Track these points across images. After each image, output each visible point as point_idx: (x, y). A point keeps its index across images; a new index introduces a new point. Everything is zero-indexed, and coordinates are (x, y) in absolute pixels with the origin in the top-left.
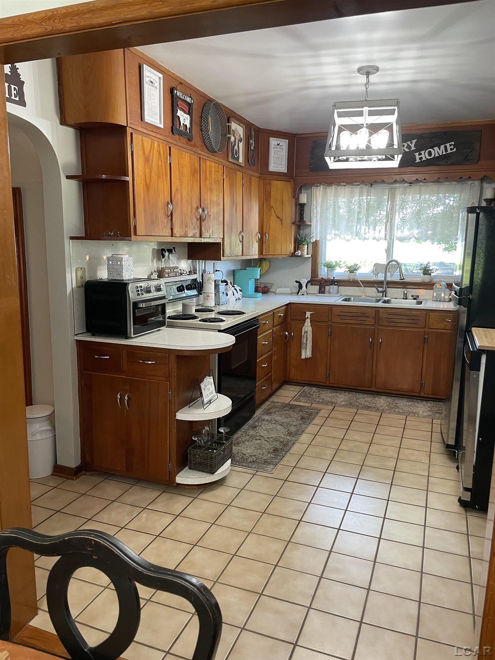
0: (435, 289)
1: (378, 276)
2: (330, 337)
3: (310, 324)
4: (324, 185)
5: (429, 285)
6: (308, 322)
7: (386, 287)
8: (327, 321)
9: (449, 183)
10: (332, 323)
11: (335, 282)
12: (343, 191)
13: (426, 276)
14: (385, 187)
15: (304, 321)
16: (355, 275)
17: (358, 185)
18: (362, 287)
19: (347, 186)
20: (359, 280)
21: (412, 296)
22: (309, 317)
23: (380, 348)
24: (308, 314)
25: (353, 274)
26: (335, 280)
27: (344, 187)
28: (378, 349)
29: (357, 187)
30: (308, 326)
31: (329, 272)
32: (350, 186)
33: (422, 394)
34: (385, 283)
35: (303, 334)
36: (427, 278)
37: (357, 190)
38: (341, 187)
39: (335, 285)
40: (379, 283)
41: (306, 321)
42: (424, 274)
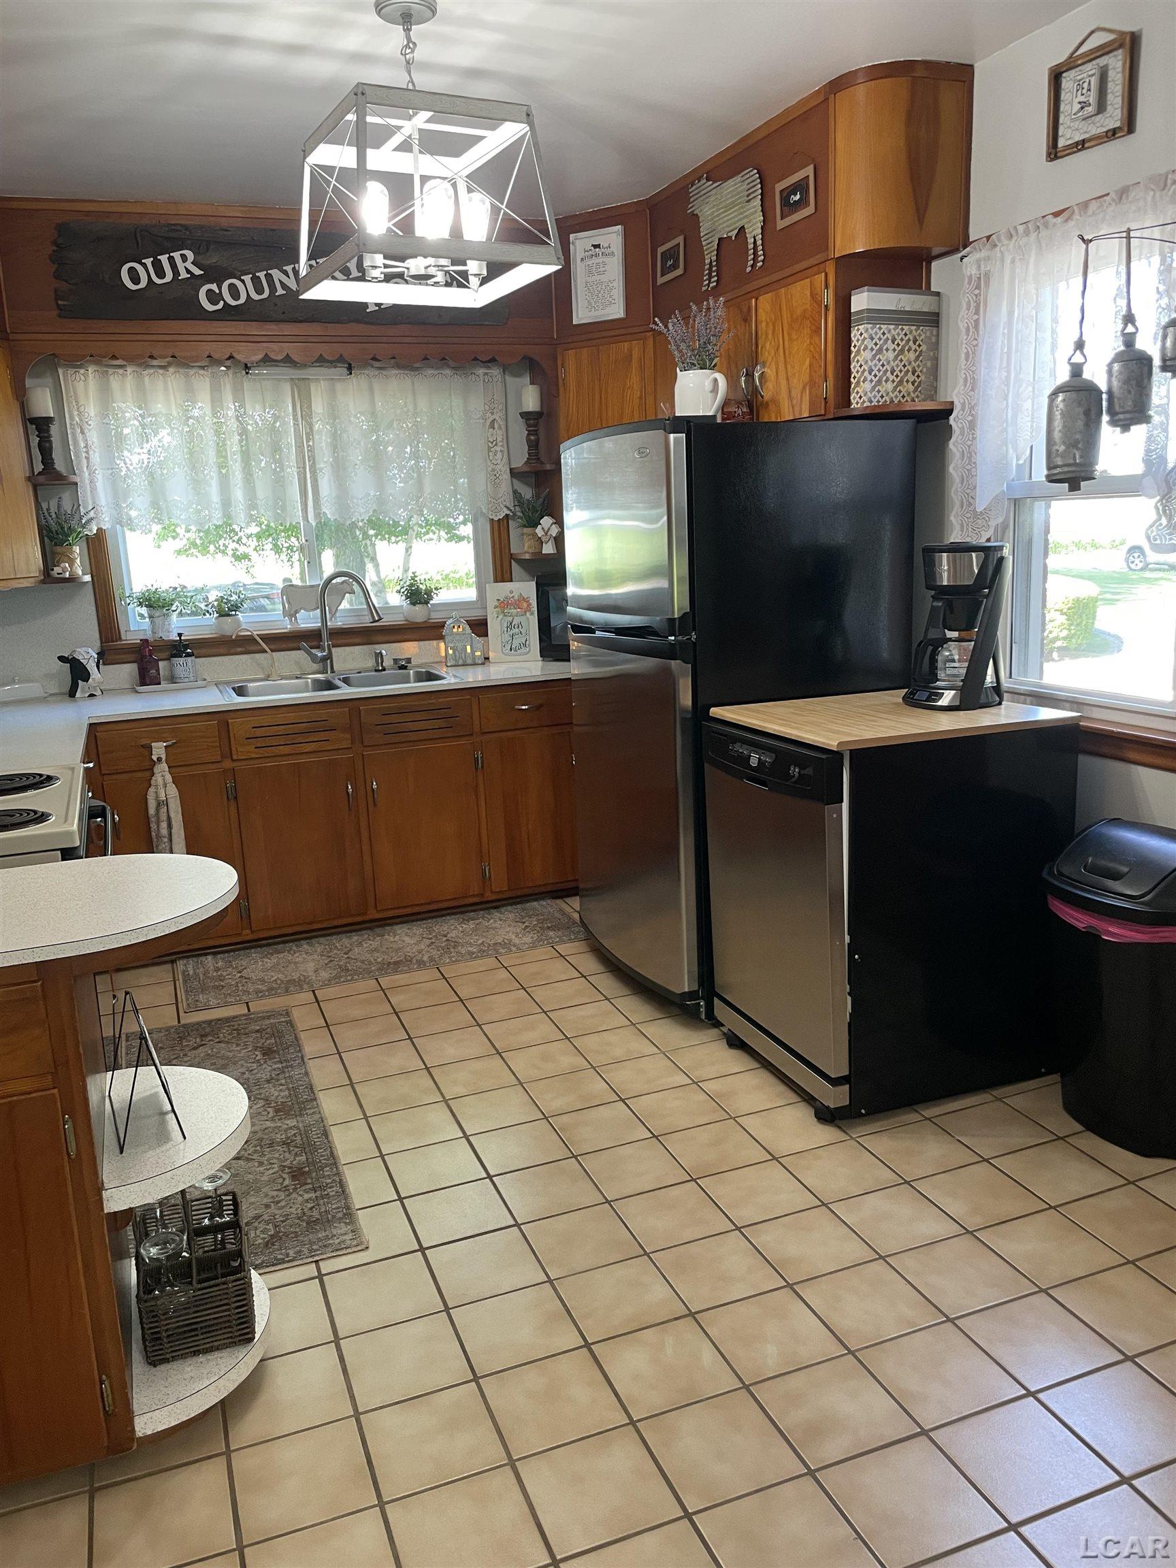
0: (448, 638)
1: (296, 619)
2: (232, 802)
3: (169, 778)
4: (98, 363)
5: (432, 630)
6: (162, 774)
7: (329, 645)
8: (219, 758)
9: (437, 372)
10: (235, 764)
11: (186, 647)
12: (160, 384)
13: (418, 607)
14: (283, 374)
15: (147, 774)
16: (238, 623)
17: (203, 368)
18: (266, 652)
19: (171, 370)
20: (255, 633)
21: (395, 661)
22: (164, 757)
23: (375, 805)
24: (159, 749)
25: (229, 619)
26: (185, 640)
27: (161, 371)
28: (371, 809)
29: (202, 372)
30: (165, 786)
31: (158, 621)
32: (181, 370)
33: (489, 896)
34: (325, 635)
35: (152, 811)
36: (418, 614)
37: (202, 382)
38: (152, 371)
39: (188, 655)
40: (310, 638)
41: (156, 770)
42: (413, 604)
